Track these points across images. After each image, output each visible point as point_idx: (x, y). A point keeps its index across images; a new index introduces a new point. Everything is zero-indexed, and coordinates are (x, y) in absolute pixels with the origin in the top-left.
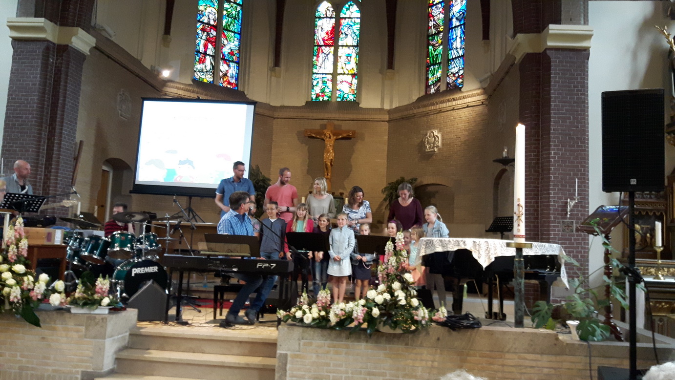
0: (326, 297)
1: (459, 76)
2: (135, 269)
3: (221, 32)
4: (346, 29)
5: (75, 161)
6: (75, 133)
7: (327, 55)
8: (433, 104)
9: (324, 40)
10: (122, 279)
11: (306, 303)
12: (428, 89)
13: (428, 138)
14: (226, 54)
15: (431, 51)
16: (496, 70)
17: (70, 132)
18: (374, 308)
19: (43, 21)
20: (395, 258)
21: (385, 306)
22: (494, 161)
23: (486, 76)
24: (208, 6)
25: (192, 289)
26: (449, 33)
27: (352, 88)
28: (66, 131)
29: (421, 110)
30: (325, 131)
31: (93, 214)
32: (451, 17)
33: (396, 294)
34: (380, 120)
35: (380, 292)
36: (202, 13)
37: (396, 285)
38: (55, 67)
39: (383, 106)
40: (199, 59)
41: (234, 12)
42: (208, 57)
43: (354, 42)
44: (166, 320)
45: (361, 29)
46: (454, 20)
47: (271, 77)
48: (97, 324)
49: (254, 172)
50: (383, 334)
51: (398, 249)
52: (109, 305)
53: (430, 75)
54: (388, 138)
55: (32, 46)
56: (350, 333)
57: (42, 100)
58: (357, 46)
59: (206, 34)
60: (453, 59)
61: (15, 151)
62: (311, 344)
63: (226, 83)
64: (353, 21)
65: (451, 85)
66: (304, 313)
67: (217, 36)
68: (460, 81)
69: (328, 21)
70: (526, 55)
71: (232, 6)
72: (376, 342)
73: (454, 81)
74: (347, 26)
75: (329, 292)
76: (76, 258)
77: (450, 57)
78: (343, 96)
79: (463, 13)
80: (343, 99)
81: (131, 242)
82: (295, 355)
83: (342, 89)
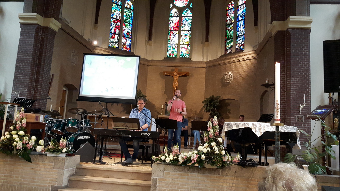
0: (177, 150)
1: (242, 45)
2: (79, 137)
3: (123, 23)
4: (184, 22)
5: (50, 84)
6: (50, 71)
7: (175, 35)
8: (229, 59)
9: (173, 27)
10: (72, 142)
11: (166, 152)
12: (226, 51)
13: (226, 76)
14: (125, 34)
15: (228, 32)
16: (261, 41)
17: (47, 70)
18: (202, 155)
19: (36, 15)
20: (213, 130)
21: (208, 154)
22: (261, 85)
23: (256, 44)
24: (117, 10)
25: (107, 148)
26: (237, 23)
27: (188, 51)
28: (45, 69)
29: (222, 62)
30: (174, 72)
31: (58, 111)
32: (238, 15)
33: (213, 148)
34: (201, 67)
35: (205, 147)
36: (113, 14)
37: (214, 144)
38: (42, 37)
39: (203, 60)
40: (112, 36)
41: (129, 14)
42: (116, 35)
43: (188, 28)
44: (94, 162)
45: (192, 22)
46: (239, 17)
47: (147, 46)
48: (60, 161)
49: (138, 93)
50: (207, 169)
51: (214, 125)
52: (66, 152)
53: (227, 44)
54: (206, 76)
55: (30, 27)
56: (190, 168)
57: (34, 54)
58: (190, 30)
59: (115, 24)
60: (239, 36)
61: (21, 78)
62: (169, 173)
63: (125, 48)
64: (188, 18)
65: (238, 50)
66: (166, 157)
67: (121, 25)
68: (242, 47)
69: (176, 18)
70: (277, 32)
71: (128, 11)
72: (203, 173)
73: (239, 47)
74: (185, 20)
75: (178, 147)
76: (49, 131)
77: (237, 35)
78: (183, 55)
79: (244, 14)
80: (183, 56)
81: (77, 123)
82: (161, 179)
83: (182, 52)
